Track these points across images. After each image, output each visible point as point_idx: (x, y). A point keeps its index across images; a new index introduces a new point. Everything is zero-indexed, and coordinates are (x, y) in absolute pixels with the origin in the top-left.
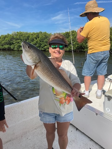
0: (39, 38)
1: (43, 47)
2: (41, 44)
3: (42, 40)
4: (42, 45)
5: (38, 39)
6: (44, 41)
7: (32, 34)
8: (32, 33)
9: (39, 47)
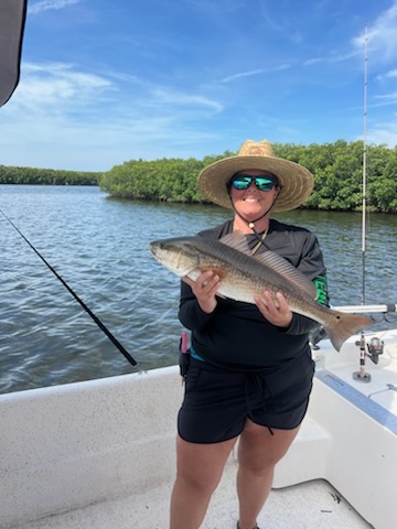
0: (335, 166)
1: (343, 199)
2: (336, 188)
3: (343, 174)
4: (344, 189)
5: (329, 168)
6: (354, 174)
7: (310, 152)
8: (308, 149)
9: (331, 196)
